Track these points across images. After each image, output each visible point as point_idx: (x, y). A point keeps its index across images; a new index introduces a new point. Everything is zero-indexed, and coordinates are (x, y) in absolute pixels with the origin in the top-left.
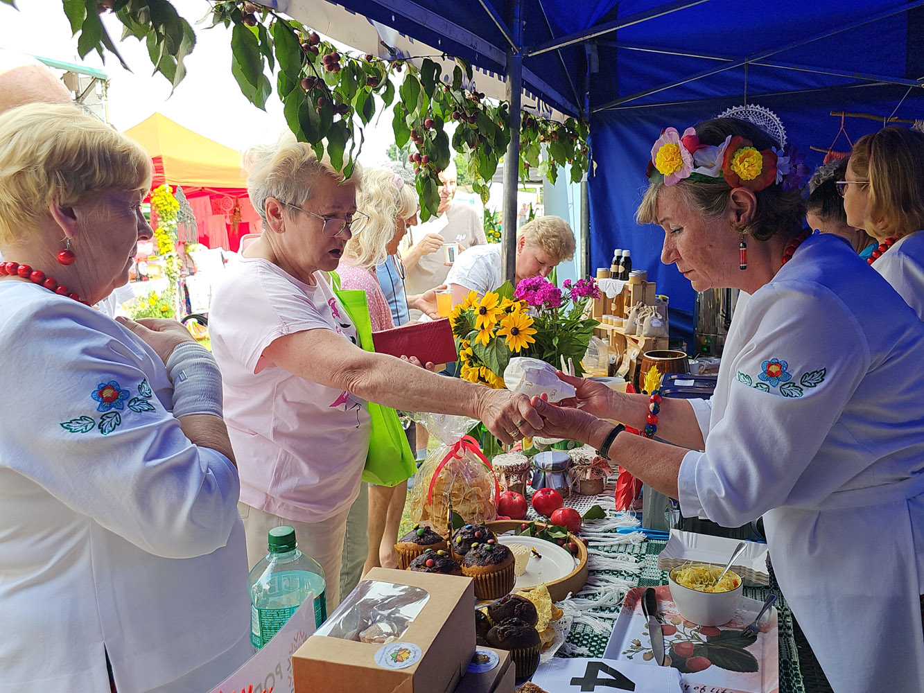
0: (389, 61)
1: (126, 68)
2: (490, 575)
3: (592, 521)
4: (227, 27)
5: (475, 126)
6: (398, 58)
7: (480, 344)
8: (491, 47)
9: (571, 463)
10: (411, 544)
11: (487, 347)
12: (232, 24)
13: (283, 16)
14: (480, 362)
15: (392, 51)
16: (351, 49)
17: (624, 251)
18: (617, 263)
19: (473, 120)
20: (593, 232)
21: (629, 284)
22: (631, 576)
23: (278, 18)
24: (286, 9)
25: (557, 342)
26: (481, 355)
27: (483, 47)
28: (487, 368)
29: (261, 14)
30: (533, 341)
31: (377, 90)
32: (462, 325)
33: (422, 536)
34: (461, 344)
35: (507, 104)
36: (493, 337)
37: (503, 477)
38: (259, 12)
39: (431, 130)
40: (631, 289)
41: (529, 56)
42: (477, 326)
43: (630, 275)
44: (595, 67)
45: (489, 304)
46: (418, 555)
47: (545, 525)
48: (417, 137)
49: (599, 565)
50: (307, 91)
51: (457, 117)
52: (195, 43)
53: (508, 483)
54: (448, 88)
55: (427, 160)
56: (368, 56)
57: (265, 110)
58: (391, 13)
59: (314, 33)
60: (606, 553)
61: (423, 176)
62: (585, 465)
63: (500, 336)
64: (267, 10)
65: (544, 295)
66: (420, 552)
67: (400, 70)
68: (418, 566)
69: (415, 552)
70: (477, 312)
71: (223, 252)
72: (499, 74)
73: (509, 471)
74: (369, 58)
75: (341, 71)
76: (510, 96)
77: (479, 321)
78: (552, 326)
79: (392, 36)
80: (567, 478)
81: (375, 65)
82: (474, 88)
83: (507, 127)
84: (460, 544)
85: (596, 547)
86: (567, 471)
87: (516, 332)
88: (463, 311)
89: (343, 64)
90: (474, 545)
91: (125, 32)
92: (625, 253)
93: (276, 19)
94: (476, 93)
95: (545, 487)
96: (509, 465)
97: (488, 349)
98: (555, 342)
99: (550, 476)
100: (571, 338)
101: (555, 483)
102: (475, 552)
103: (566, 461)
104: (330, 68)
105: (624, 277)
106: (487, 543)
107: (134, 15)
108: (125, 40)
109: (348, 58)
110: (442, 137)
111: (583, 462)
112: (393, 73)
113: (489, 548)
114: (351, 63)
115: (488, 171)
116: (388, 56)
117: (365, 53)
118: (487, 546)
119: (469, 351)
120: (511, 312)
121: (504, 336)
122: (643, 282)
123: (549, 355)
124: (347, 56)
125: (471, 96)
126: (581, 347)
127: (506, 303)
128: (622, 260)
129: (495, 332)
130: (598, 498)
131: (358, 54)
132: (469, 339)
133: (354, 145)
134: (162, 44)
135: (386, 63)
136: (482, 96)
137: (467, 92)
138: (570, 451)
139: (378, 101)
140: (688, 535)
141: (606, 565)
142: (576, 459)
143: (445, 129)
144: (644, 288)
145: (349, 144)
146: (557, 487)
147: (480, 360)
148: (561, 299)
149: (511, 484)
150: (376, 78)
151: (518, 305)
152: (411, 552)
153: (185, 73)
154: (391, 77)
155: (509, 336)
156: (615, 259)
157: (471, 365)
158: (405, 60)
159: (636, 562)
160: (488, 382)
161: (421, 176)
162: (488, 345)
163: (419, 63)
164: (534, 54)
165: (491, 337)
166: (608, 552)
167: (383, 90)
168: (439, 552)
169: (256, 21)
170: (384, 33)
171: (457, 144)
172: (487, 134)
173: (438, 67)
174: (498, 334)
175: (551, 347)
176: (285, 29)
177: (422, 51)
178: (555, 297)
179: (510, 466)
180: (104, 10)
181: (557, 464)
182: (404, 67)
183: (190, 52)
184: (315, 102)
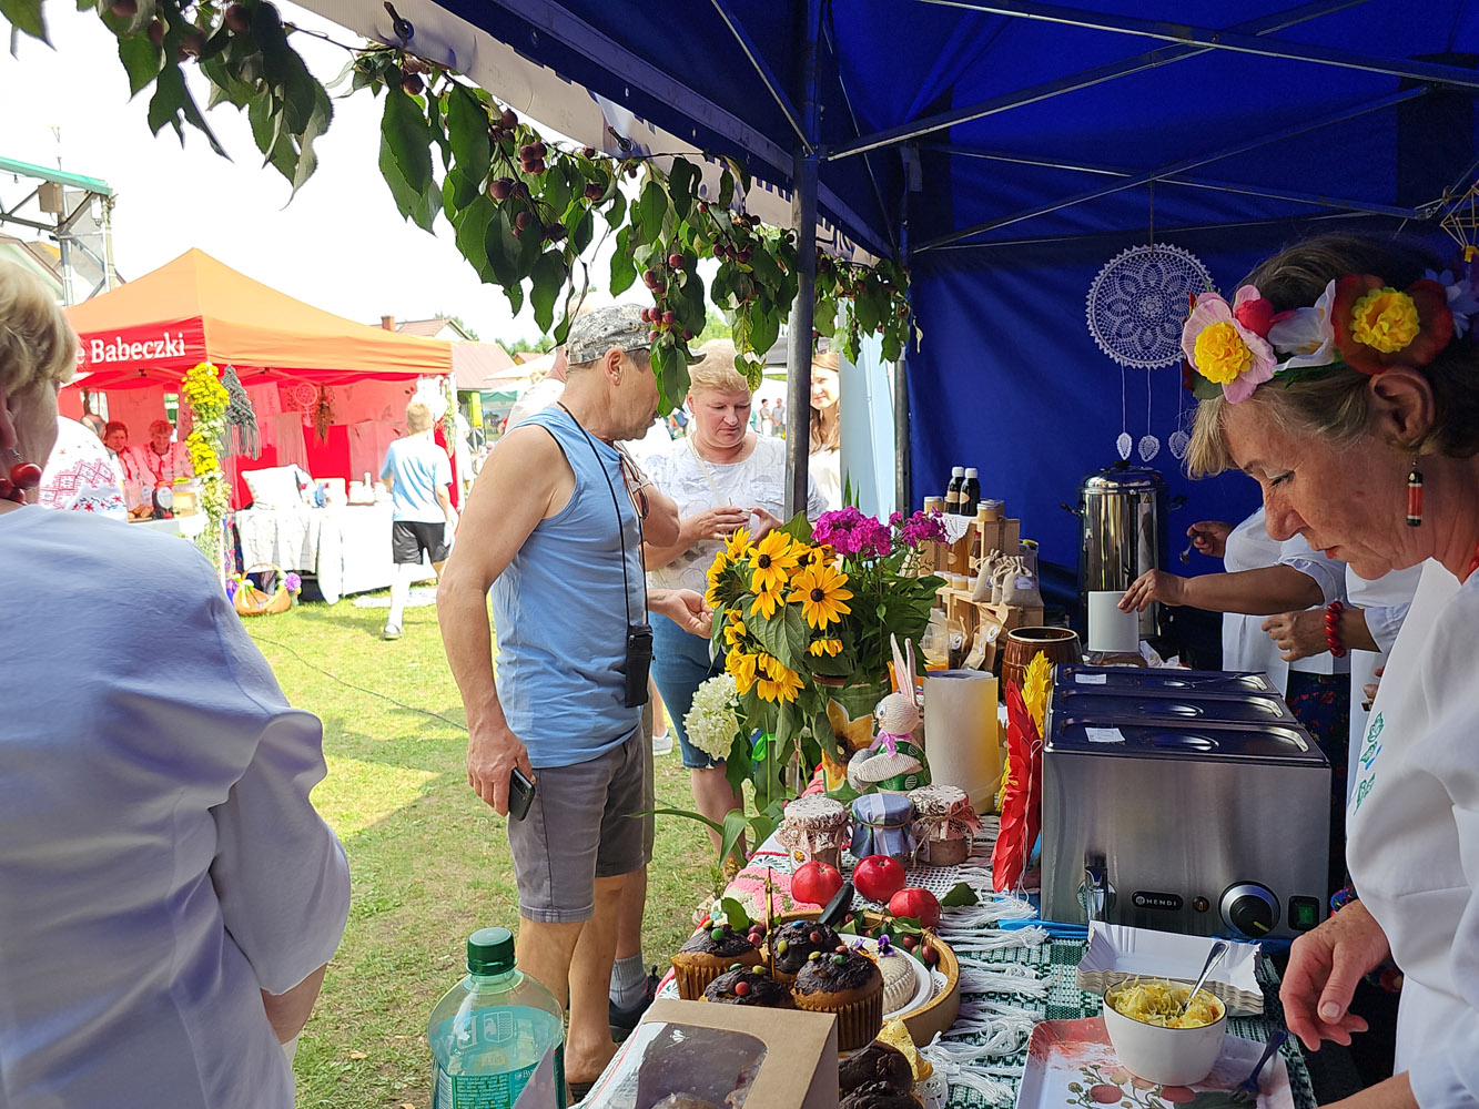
0: (619, 160)
1: (221, 152)
2: (845, 1007)
3: (955, 909)
4: (375, 95)
5: (747, 268)
6: (632, 155)
7: (759, 614)
8: (768, 145)
9: (914, 813)
10: (702, 956)
11: (770, 622)
12: (385, 90)
13: (463, 80)
14: (758, 646)
15: (625, 143)
16: (563, 138)
17: (968, 470)
18: (957, 488)
19: (745, 257)
20: (915, 440)
21: (979, 521)
22: (1032, 1002)
23: (454, 81)
24: (469, 69)
25: (884, 613)
26: (760, 634)
27: (758, 144)
28: (770, 655)
29: (430, 76)
30: (848, 611)
31: (598, 205)
32: (727, 585)
33: (720, 942)
34: (725, 616)
35: (795, 234)
36: (781, 603)
37: (804, 837)
38: (428, 72)
39: (678, 271)
40: (981, 529)
41: (830, 159)
42: (755, 587)
43: (980, 507)
44: (915, 182)
45: (776, 550)
46: (715, 977)
47: (880, 917)
48: (654, 281)
49: (976, 984)
50: (499, 201)
51: (720, 253)
52: (332, 116)
53: (813, 847)
54: (705, 205)
55: (672, 318)
56: (588, 150)
57: (433, 233)
58: (624, 84)
59: (509, 110)
60: (986, 964)
61: (664, 344)
62: (938, 815)
63: (790, 603)
64: (439, 70)
65: (863, 537)
66: (719, 970)
67: (633, 175)
68: (720, 995)
69: (711, 970)
70: (754, 563)
71: (299, 471)
72: (780, 188)
73: (813, 829)
74: (590, 153)
75: (545, 174)
76: (799, 221)
77: (757, 578)
78: (873, 588)
79: (624, 119)
80: (910, 837)
81: (598, 164)
82: (744, 208)
83: (793, 271)
84: (784, 955)
85: (968, 954)
86: (908, 826)
87: (819, 596)
88: (729, 563)
89: (550, 162)
90: (812, 956)
91: (215, 96)
92: (969, 473)
93: (450, 87)
94: (746, 216)
95: (872, 853)
96: (814, 817)
97: (772, 625)
98: (881, 613)
99: (881, 835)
100: (905, 607)
101: (889, 847)
102: (816, 968)
103: (907, 810)
104: (530, 167)
105: (970, 510)
106: (834, 951)
107: (234, 69)
108: (215, 109)
109: (558, 151)
110: (695, 283)
111: (936, 810)
112: (623, 180)
113: (840, 962)
114: (563, 161)
115: (762, 338)
116: (619, 151)
117: (583, 146)
118: (834, 957)
119: (739, 627)
120: (809, 564)
121: (800, 604)
122: (1000, 517)
123: (870, 634)
124: (556, 149)
125: (739, 220)
126: (919, 622)
127: (799, 549)
128: (965, 483)
129: (784, 596)
130: (960, 870)
131: (570, 145)
132: (740, 608)
133: (572, 290)
134: (278, 117)
135: (615, 162)
136: (756, 220)
137: (733, 213)
138: (912, 793)
139: (600, 223)
140: (1120, 931)
141: (988, 985)
142: (923, 805)
143: (698, 271)
144: (1000, 528)
145: (565, 290)
146: (893, 853)
147: (759, 643)
148: (890, 543)
149: (818, 850)
150: (600, 186)
151: (818, 552)
152: (704, 970)
153: (313, 165)
154: (621, 185)
155: (808, 603)
156: (953, 481)
157: (743, 650)
158: (645, 158)
159: (1037, 977)
160: (771, 679)
161: (660, 344)
162: (773, 617)
163: (667, 165)
164: (837, 157)
165: (776, 603)
166: (987, 961)
167: (606, 208)
168: (756, 969)
169: (423, 85)
170: (612, 114)
171: (719, 297)
172: (768, 280)
173: (697, 171)
174: (788, 601)
175: (875, 622)
176: (466, 102)
177: (668, 145)
178: (882, 541)
179: (816, 820)
180: (185, 58)
181: (893, 814)
182: (642, 170)
183: (324, 131)
184: (513, 221)
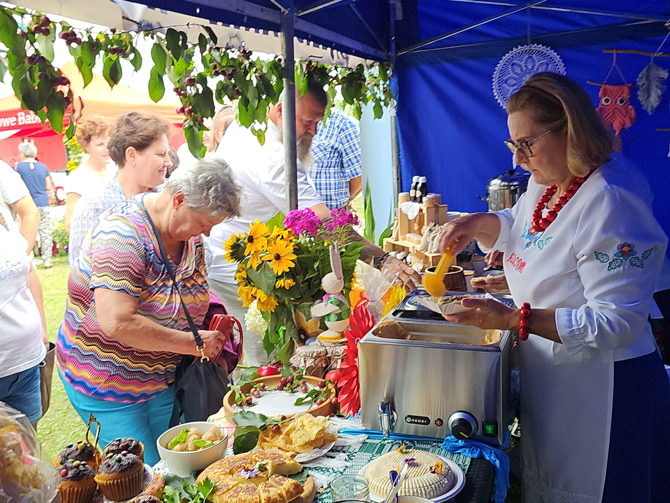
7: (252, 268)
11: (256, 270)
15: (138, 23)
17: (421, 178)
18: (415, 188)
26: (252, 277)
28: (258, 288)
30: (293, 265)
31: (125, 57)
32: (235, 251)
36: (260, 262)
43: (425, 199)
45: (255, 233)
48: (180, 92)
51: (217, 74)
55: (191, 111)
61: (187, 125)
70: (246, 240)
74: (113, 31)
79: (138, 10)
82: (243, 47)
97: (258, 272)
98: (316, 265)
105: (420, 201)
110: (207, 91)
116: (135, 28)
119: (243, 273)
122: (435, 205)
125: (239, 54)
127: (276, 231)
128: (419, 186)
129: (261, 258)
132: (244, 263)
135: (133, 33)
144: (436, 211)
147: (253, 281)
150: (122, 48)
151: (286, 233)
155: (273, 261)
156: (413, 184)
157: (246, 285)
160: (260, 301)
167: (132, 56)
170: (130, 9)
171: (220, 97)
173: (183, 35)
174: (264, 259)
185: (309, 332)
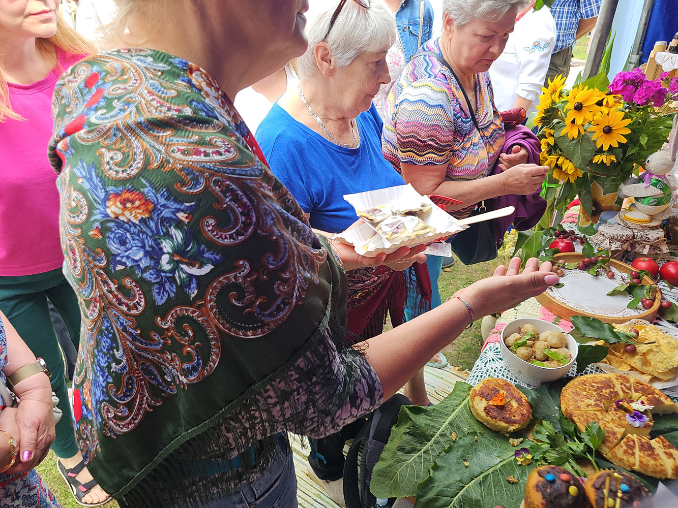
11: (572, 141)
25: (646, 141)
26: (564, 145)
28: (566, 158)
30: (624, 140)
36: (582, 132)
45: (586, 100)
65: (646, 94)
77: (570, 115)
87: (608, 130)
119: (551, 141)
120: (602, 106)
132: (553, 129)
147: (561, 150)
151: (611, 99)
155: (600, 133)
157: (549, 152)
178: (659, 97)
185: (603, 205)
